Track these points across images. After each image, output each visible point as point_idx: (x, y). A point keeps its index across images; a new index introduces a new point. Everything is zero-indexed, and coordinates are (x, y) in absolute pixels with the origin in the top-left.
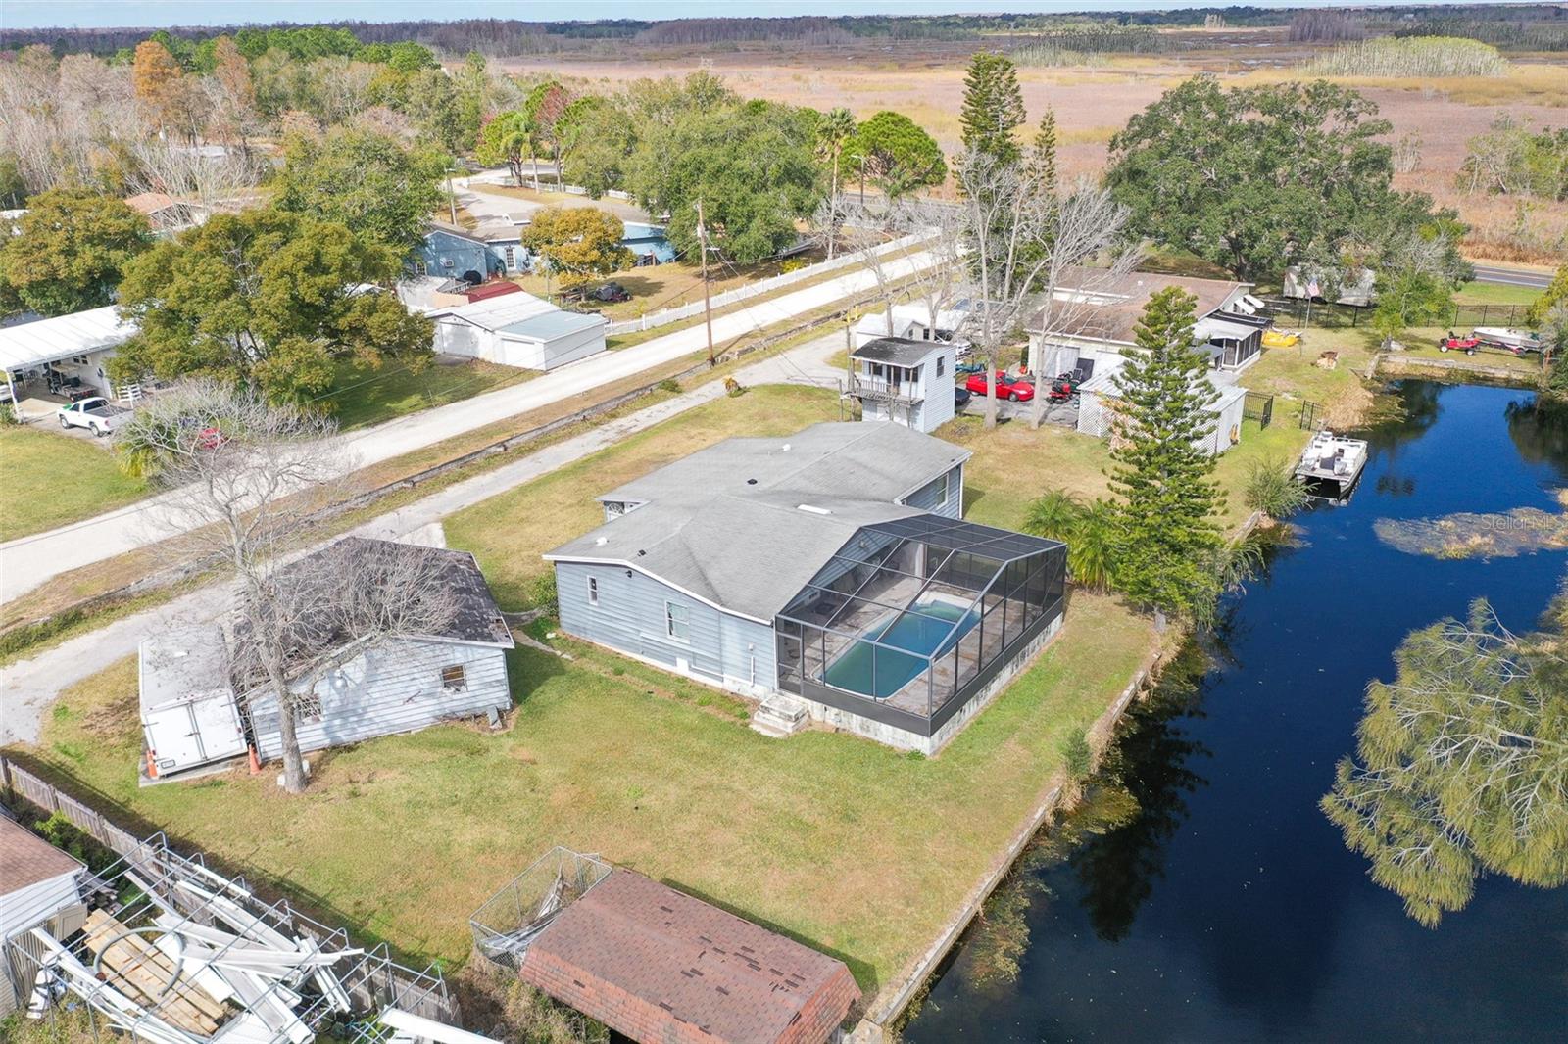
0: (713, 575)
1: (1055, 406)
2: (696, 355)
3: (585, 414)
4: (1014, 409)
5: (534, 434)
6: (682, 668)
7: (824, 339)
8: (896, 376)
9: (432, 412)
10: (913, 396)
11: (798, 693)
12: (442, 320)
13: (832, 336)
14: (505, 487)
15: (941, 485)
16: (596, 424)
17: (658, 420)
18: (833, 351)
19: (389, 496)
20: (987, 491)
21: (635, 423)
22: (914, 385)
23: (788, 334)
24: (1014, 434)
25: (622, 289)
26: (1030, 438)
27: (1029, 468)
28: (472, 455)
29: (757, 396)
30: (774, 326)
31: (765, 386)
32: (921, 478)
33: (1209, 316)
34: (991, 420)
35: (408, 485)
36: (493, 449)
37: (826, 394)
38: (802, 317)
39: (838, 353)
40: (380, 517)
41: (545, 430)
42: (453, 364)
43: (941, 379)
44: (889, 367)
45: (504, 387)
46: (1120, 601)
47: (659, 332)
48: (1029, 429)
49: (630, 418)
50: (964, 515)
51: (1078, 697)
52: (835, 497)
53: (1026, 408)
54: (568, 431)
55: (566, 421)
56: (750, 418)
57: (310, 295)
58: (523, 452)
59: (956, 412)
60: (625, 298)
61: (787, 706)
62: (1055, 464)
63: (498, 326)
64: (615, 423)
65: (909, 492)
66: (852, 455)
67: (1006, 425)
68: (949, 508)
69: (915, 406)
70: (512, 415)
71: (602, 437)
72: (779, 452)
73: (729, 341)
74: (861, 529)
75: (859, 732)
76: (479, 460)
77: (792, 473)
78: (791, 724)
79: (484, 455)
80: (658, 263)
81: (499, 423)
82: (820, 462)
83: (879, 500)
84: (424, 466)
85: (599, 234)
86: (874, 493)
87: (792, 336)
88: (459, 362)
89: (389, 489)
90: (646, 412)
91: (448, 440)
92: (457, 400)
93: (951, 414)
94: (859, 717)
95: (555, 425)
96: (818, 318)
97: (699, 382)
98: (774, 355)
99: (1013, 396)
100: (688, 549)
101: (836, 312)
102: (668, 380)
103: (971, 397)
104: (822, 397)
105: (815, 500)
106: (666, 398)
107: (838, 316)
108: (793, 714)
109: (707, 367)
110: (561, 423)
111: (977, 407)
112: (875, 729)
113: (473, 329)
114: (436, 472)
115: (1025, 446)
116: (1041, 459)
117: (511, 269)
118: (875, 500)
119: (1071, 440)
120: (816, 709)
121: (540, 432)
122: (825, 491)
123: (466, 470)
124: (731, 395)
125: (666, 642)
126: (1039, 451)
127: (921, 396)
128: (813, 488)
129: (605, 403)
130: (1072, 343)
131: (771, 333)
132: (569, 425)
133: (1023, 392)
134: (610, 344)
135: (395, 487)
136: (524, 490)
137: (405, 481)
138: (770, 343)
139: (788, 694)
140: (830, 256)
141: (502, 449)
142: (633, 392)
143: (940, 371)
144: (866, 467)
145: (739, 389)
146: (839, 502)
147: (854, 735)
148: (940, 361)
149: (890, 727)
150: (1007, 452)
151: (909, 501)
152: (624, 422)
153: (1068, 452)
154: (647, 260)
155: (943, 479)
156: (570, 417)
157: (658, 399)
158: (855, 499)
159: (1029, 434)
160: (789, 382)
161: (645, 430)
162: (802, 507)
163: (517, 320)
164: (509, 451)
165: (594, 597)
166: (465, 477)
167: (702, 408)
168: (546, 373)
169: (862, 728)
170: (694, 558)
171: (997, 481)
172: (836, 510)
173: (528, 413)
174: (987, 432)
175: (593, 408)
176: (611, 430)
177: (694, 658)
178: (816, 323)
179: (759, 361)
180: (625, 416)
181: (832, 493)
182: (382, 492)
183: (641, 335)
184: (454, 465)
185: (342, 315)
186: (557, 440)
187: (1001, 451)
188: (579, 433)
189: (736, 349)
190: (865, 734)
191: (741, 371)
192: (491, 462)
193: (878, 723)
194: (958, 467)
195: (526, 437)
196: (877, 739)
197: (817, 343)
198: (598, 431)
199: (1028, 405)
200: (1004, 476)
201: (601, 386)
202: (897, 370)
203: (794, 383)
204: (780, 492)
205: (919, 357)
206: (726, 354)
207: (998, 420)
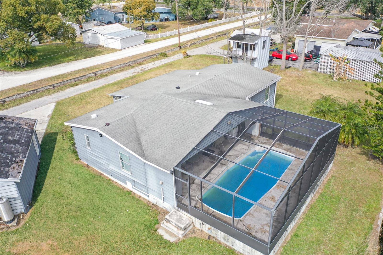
0: (144, 139)
1: (306, 62)
2: (175, 45)
3: (130, 63)
4: (291, 64)
5: (108, 70)
6: (129, 186)
7: (220, 41)
8: (246, 48)
9: (75, 61)
10: (253, 56)
11: (187, 211)
12: (88, 32)
13: (223, 41)
14: (90, 89)
15: (266, 91)
16: (133, 67)
17: (156, 66)
18: (223, 45)
19: (42, 92)
20: (284, 95)
21: (148, 67)
22: (253, 52)
23: (208, 40)
24: (292, 72)
25: (155, 26)
26: (299, 74)
27: (301, 86)
28: (81, 77)
29: (194, 58)
30: (203, 37)
31: (197, 55)
32: (258, 87)
33: (363, 32)
34: (283, 67)
35: (52, 87)
36: (90, 75)
37: (220, 58)
38: (214, 34)
39: (225, 45)
40: (35, 100)
41: (113, 68)
42: (91, 47)
43: (264, 50)
44: (243, 44)
45: (105, 54)
46: (359, 152)
47: (163, 38)
48: (298, 71)
49: (146, 65)
50: (275, 105)
51: (354, 217)
52: (217, 96)
53: (295, 63)
54: (122, 69)
55: (122, 66)
56: (190, 65)
57: (21, 13)
58: (103, 76)
59: (269, 64)
60: (156, 29)
61: (180, 220)
62: (311, 84)
63: (106, 33)
64: (140, 67)
65: (253, 94)
66: (226, 77)
67: (289, 69)
68: (269, 102)
69: (253, 60)
70: (103, 63)
71: (134, 71)
72: (194, 75)
73: (187, 41)
74: (228, 114)
75: (222, 240)
76: (84, 78)
77: (197, 84)
78: (181, 232)
79: (87, 77)
80: (169, 21)
81: (97, 65)
82: (211, 80)
83: (238, 98)
84: (61, 80)
85: (147, 6)
86: (236, 94)
87: (209, 40)
88: (93, 46)
89: (43, 89)
90: (153, 63)
91: (75, 71)
92: (87, 58)
93: (267, 64)
94: (222, 233)
95: (117, 67)
96: (219, 35)
97: (175, 54)
98: (202, 46)
99: (290, 59)
100: (135, 122)
101: (225, 33)
102: (163, 53)
103: (274, 59)
104: (218, 59)
105: (206, 98)
106: (161, 59)
107: (225, 34)
108: (183, 226)
109: (178, 49)
110: (120, 66)
111: (276, 63)
112: (232, 242)
113: (98, 35)
114: (65, 83)
115: (297, 77)
116: (305, 82)
117: (123, 22)
118: (236, 98)
119: (316, 75)
120: (198, 223)
121: (111, 69)
122: (212, 93)
123: (78, 82)
124: (184, 58)
125: (120, 172)
126: (304, 79)
127: (256, 56)
128: (206, 91)
129: (138, 60)
130: (313, 40)
131: (202, 39)
132: (123, 67)
133: (294, 57)
134: (146, 42)
135: (46, 88)
136: (95, 91)
137: (50, 86)
138: (202, 42)
139: (182, 211)
140: (224, 18)
141: (94, 75)
142: (149, 56)
143: (264, 46)
144: (233, 82)
145: (188, 55)
146: (219, 99)
147: (219, 242)
148: (264, 42)
149: (242, 244)
150: (290, 79)
151: (253, 99)
152: (144, 66)
153: (315, 79)
154: (166, 20)
155: (268, 89)
156: (124, 64)
157: (158, 59)
158: (227, 97)
159: (298, 73)
160: (206, 54)
161: (150, 69)
162: (198, 101)
163: (113, 32)
164: (97, 76)
165: (89, 144)
166: (76, 85)
167: (173, 62)
168: (122, 50)
169: (224, 239)
170: (136, 128)
171: (288, 90)
172: (216, 103)
173: (109, 62)
174: (282, 71)
175: (133, 61)
176: (138, 69)
177: (134, 183)
178: (218, 36)
179: (197, 48)
180: (145, 64)
181: (215, 94)
182: (39, 90)
183: (158, 39)
184: (73, 80)
185: (36, 22)
186: (117, 72)
187: (288, 79)
188: (126, 70)
189: (189, 43)
190: (226, 243)
191: (190, 51)
192: (89, 79)
193: (234, 239)
194: (275, 84)
195: (105, 71)
196: (233, 247)
197: (218, 42)
198: (133, 69)
199: (296, 62)
200: (290, 88)
201: (139, 54)
202: (247, 45)
203: (208, 54)
204: (190, 93)
205: (256, 40)
206: (185, 45)
207: (286, 67)
